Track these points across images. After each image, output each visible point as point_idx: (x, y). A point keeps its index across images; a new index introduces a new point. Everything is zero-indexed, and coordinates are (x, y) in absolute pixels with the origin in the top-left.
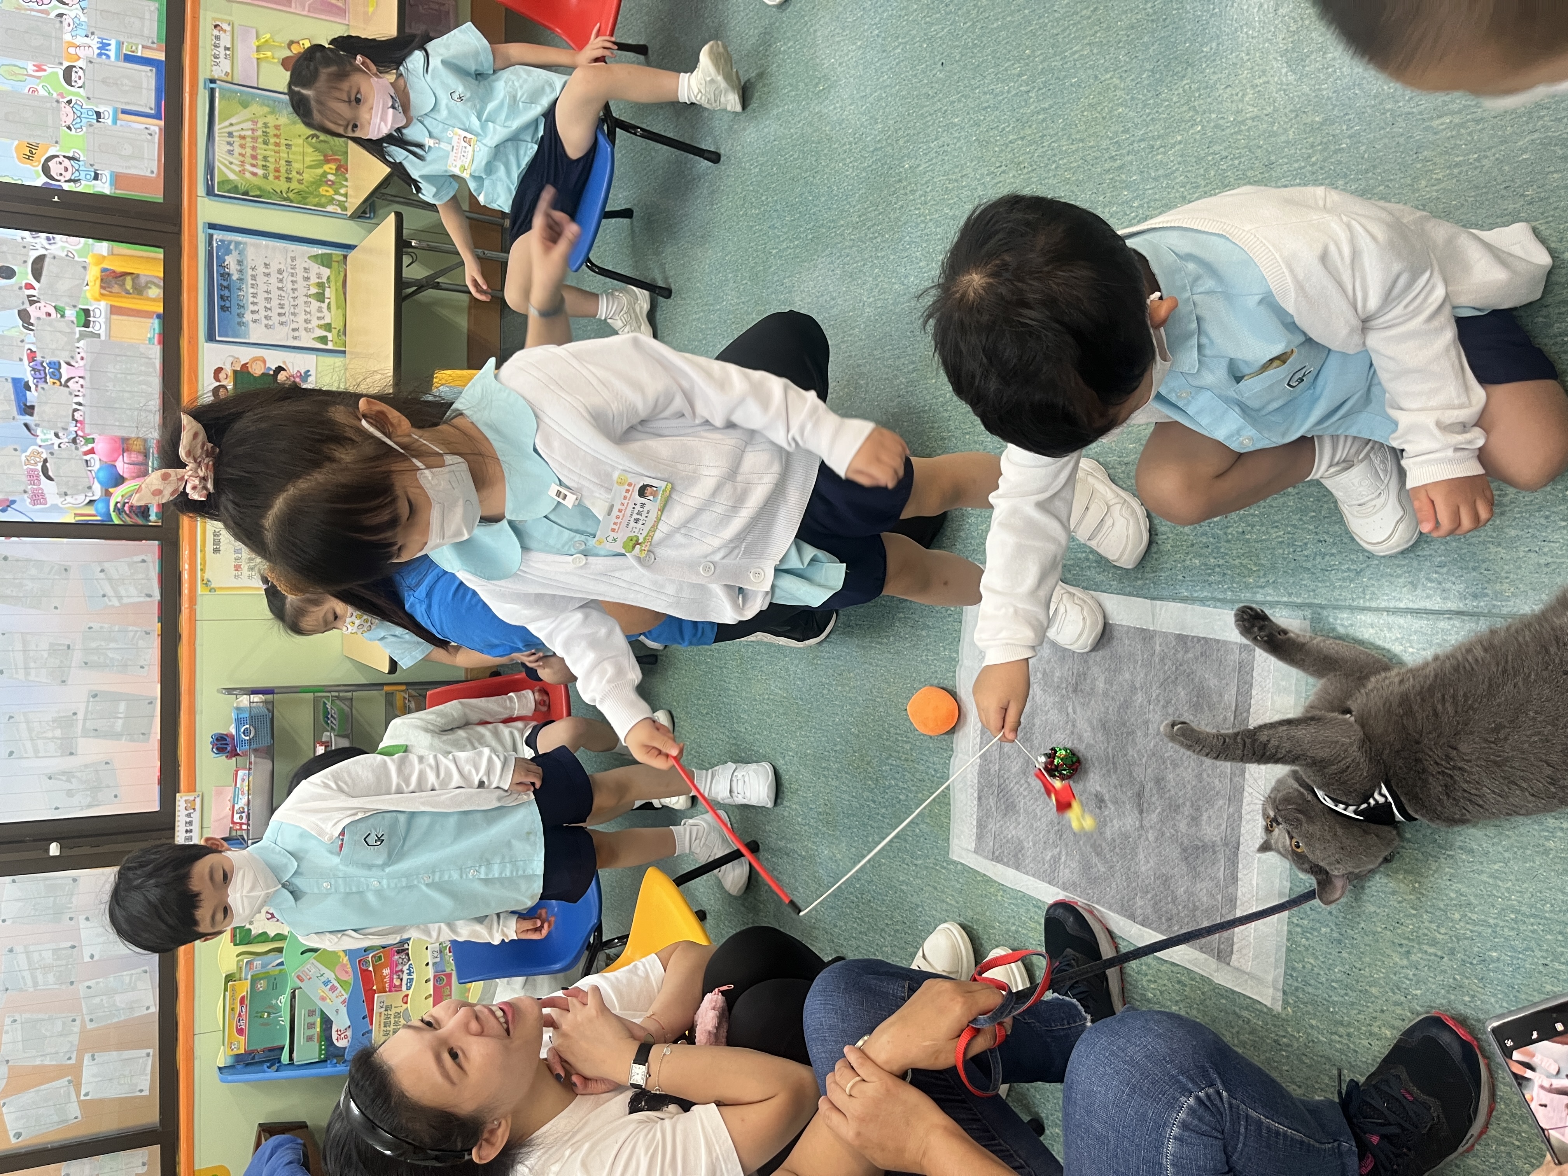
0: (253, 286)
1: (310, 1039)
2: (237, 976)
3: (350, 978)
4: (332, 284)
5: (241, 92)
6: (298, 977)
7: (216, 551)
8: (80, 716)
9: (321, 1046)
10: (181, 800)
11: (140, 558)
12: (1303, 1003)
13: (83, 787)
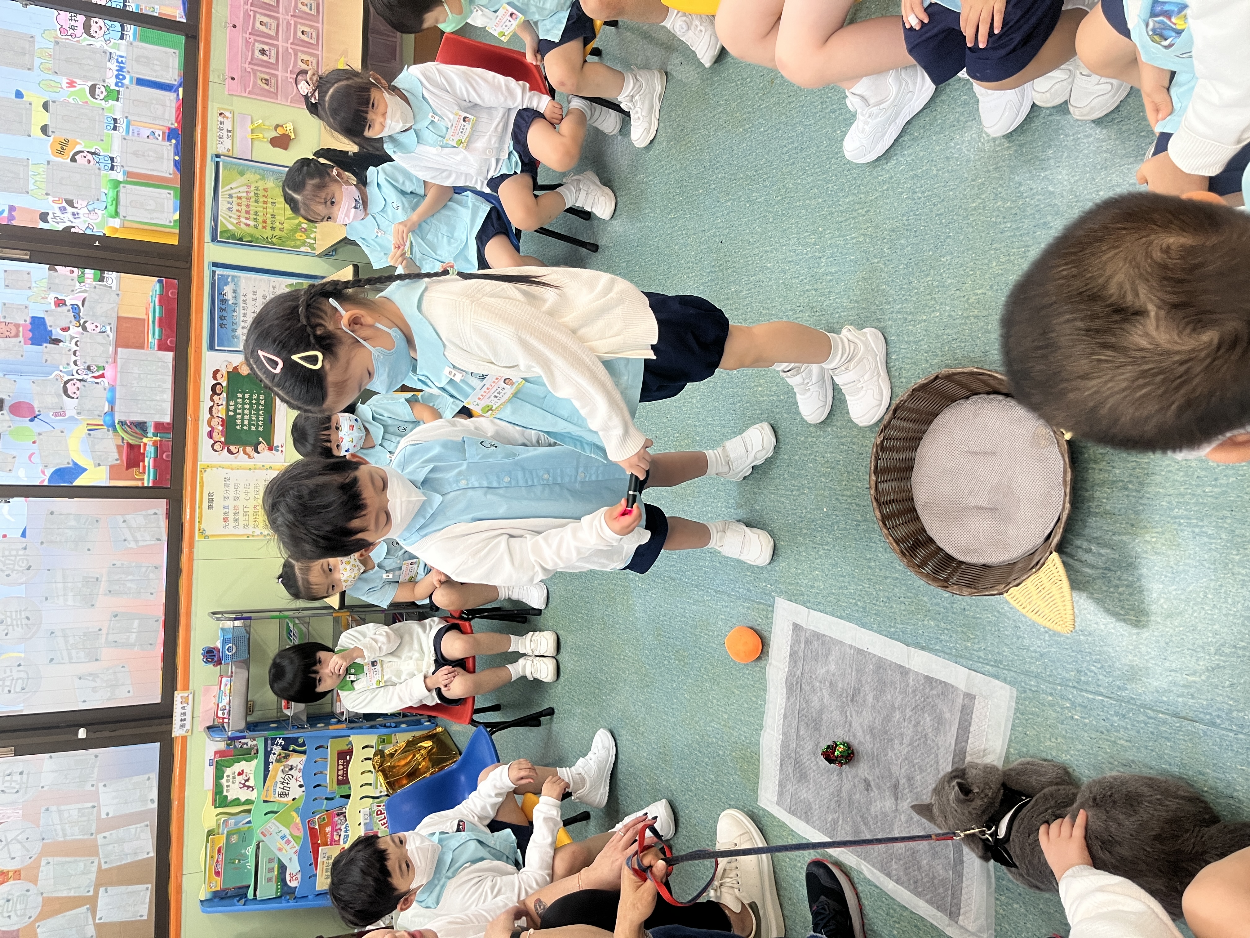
0: (243, 307)
1: (270, 880)
2: (216, 832)
3: (301, 835)
5: (240, 165)
6: (262, 833)
7: (210, 507)
8: (104, 631)
9: (277, 886)
10: (178, 696)
11: (151, 512)
13: (104, 685)
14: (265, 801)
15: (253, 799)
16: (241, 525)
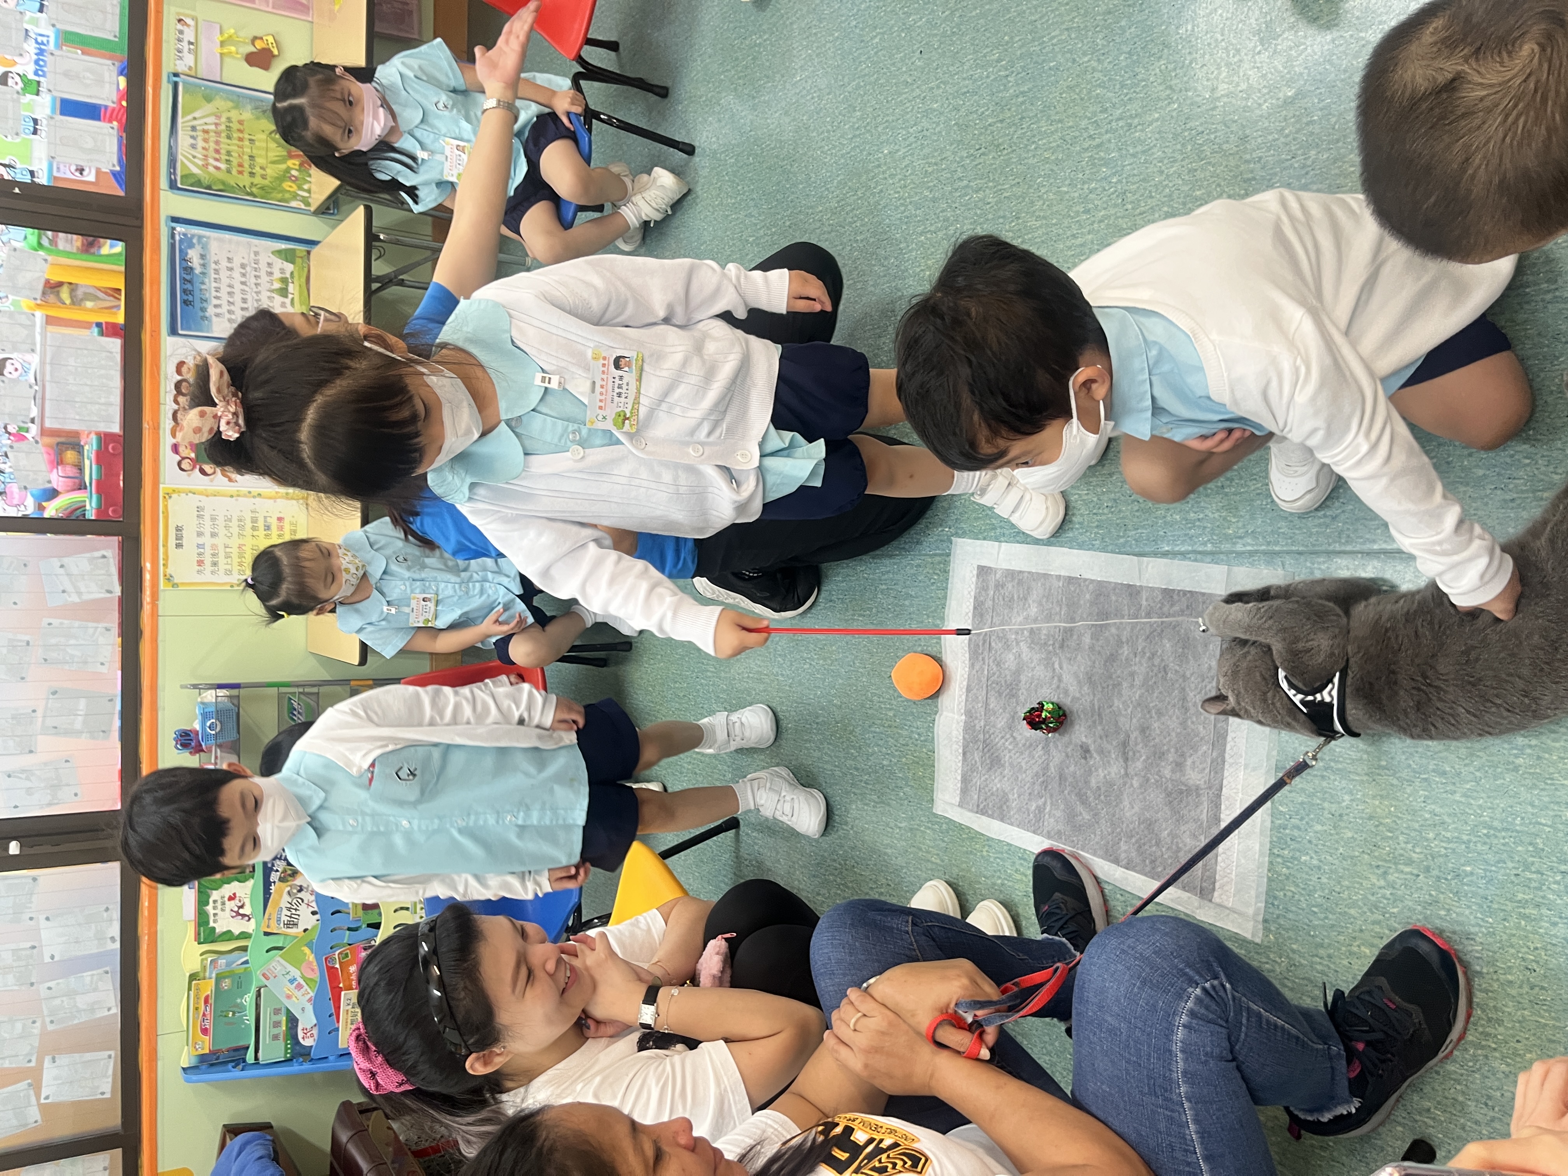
0: (216, 280)
1: (275, 1037)
2: (201, 975)
3: (316, 976)
4: (296, 280)
5: (206, 87)
6: (264, 975)
7: (179, 546)
8: (40, 713)
9: (286, 1044)
11: (97, 553)
12: (1284, 929)
13: (42, 785)
14: (267, 934)
15: (251, 931)
16: (221, 572)
